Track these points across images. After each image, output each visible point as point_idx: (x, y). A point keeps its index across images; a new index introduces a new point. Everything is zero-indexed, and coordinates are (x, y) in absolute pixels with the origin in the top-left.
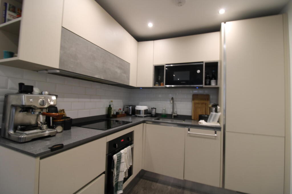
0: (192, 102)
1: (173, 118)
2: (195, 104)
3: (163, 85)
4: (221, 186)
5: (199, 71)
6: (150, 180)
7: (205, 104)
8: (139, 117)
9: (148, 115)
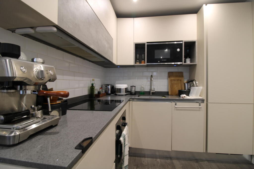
0: (168, 79)
1: (151, 94)
2: (171, 80)
3: (145, 63)
4: (205, 151)
5: (178, 50)
6: (138, 157)
7: (181, 80)
8: (119, 95)
9: (127, 93)
